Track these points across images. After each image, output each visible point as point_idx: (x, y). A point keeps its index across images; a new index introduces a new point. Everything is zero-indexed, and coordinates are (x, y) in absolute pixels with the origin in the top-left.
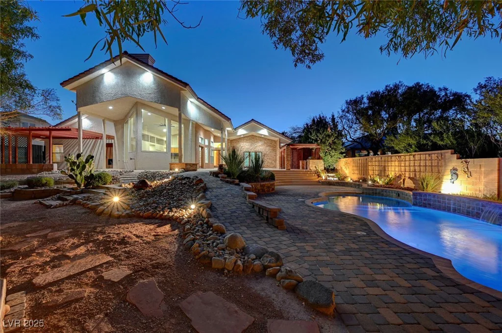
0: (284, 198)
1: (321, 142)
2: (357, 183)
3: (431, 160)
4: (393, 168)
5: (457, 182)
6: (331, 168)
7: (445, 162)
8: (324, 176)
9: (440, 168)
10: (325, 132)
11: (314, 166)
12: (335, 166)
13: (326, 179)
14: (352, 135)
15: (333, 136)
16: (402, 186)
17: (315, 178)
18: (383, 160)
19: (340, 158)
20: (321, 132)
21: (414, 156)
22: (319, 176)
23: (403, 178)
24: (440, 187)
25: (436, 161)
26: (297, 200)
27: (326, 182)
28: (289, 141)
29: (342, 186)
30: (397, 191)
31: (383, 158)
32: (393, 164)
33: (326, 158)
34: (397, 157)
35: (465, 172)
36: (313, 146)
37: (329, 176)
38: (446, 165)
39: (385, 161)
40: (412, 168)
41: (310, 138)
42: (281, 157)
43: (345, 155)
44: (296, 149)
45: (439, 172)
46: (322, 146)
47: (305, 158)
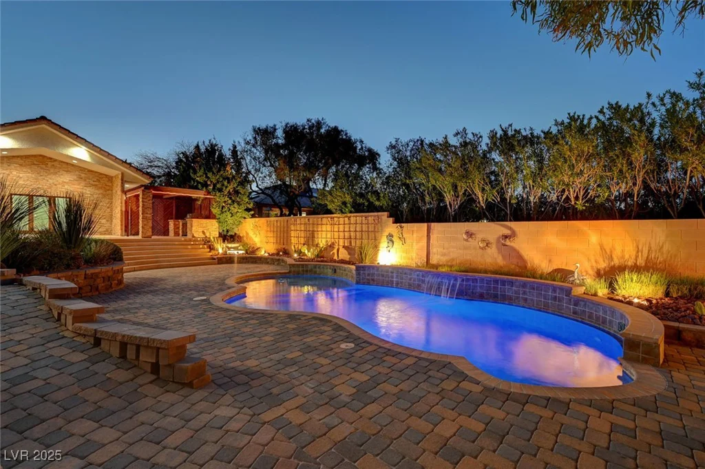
0: (157, 300)
1: (214, 189)
2: (275, 257)
3: (368, 224)
4: (324, 233)
5: (392, 250)
6: (230, 233)
7: (381, 226)
8: (220, 248)
9: (377, 234)
10: (222, 172)
11: (201, 230)
12: (236, 230)
13: (225, 253)
14: (259, 183)
15: (236, 180)
16: (336, 257)
17: (204, 252)
18: (311, 222)
19: (245, 218)
20: (215, 171)
21: (349, 218)
22: (211, 248)
23: (337, 247)
24: (376, 257)
25: (373, 225)
26: (191, 299)
27: (226, 258)
28: (147, 181)
29: (252, 263)
30: (333, 266)
31: (311, 220)
32: (324, 228)
33: (223, 217)
34: (329, 219)
35: (400, 238)
36: (199, 195)
37: (229, 248)
38: (382, 231)
39: (313, 224)
40: (347, 234)
41: (194, 180)
42: (127, 212)
43: (253, 212)
44: (160, 197)
45: (375, 239)
46: (215, 195)
47: (181, 215)
